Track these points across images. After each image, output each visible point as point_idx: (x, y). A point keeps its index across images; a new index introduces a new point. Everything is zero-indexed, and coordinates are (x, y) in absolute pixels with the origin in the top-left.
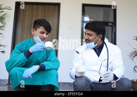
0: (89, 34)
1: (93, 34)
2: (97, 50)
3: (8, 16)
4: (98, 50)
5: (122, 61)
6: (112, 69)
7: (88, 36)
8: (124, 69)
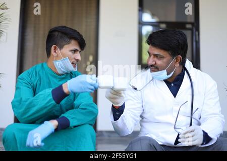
0: (156, 56)
1: (165, 56)
2: (172, 85)
3: (6, 19)
4: (174, 84)
5: (219, 104)
6: (200, 119)
7: (156, 59)
8: (224, 121)
